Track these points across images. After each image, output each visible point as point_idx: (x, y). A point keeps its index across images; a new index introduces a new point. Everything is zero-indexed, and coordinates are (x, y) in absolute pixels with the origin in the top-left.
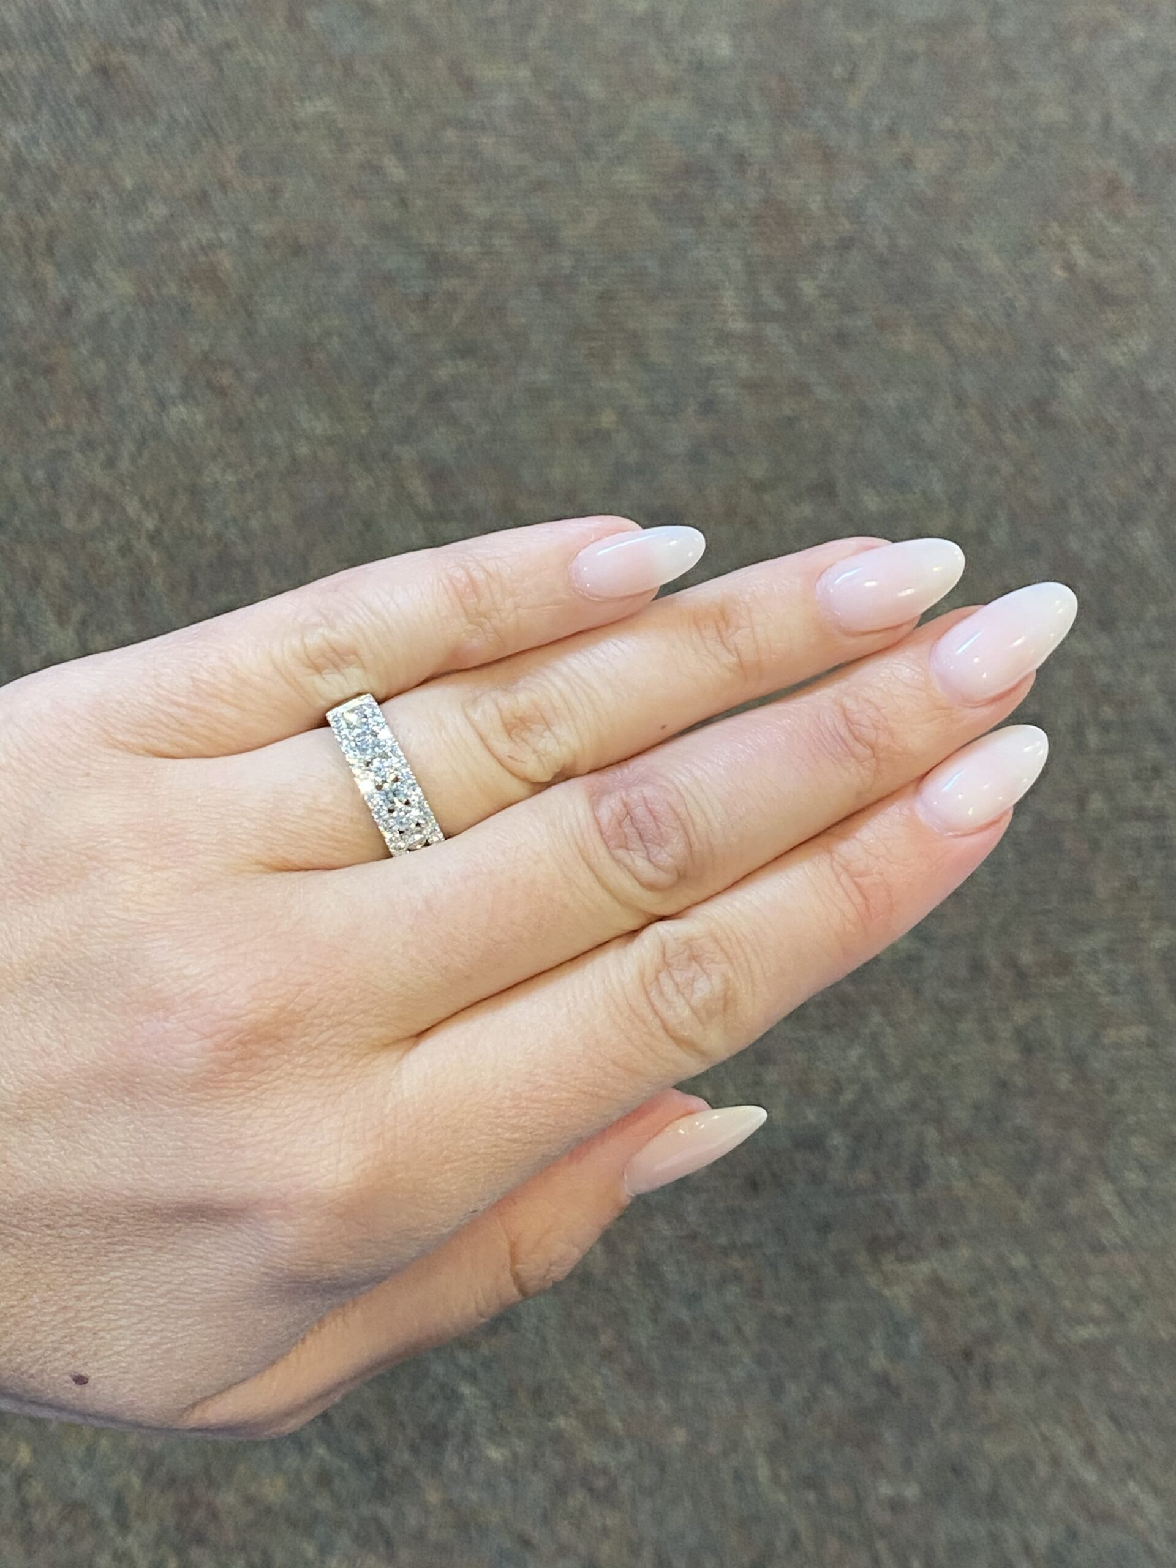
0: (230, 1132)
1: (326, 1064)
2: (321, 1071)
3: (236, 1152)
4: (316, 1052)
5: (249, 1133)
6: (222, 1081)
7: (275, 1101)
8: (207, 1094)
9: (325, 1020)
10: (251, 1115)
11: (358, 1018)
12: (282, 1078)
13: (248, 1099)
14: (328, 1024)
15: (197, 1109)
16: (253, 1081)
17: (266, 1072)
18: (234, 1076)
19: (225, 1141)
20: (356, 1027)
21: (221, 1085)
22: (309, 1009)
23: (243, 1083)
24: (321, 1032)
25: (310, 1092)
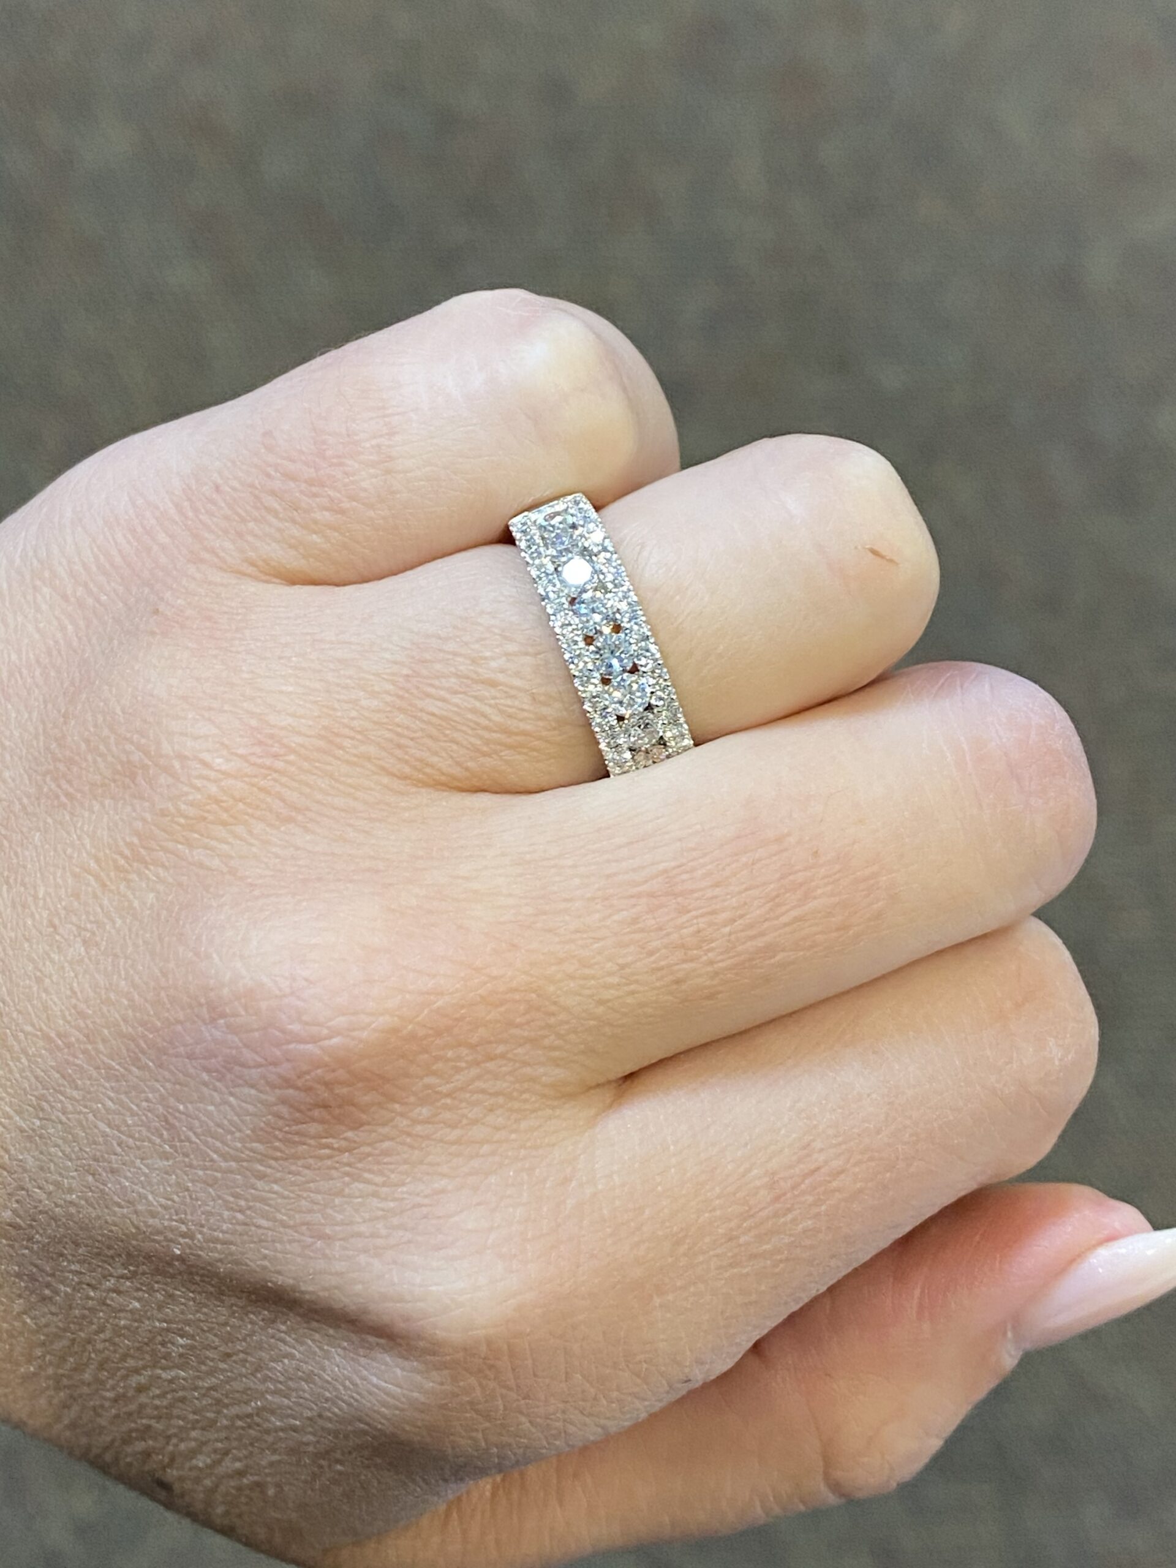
0: (310, 1211)
1: (465, 1121)
2: (455, 1134)
3: (319, 1244)
4: (449, 1101)
5: (339, 1217)
6: (297, 1133)
7: (381, 1173)
8: (276, 1149)
9: (464, 1051)
10: (343, 1190)
11: (520, 1050)
12: (392, 1139)
13: (337, 1165)
14: (470, 1058)
15: (262, 1168)
16: (345, 1139)
17: (367, 1127)
18: (314, 1128)
19: (303, 1224)
20: (517, 1065)
21: (296, 1138)
22: (438, 1033)
23: (330, 1140)
24: (458, 1070)
25: (438, 1164)
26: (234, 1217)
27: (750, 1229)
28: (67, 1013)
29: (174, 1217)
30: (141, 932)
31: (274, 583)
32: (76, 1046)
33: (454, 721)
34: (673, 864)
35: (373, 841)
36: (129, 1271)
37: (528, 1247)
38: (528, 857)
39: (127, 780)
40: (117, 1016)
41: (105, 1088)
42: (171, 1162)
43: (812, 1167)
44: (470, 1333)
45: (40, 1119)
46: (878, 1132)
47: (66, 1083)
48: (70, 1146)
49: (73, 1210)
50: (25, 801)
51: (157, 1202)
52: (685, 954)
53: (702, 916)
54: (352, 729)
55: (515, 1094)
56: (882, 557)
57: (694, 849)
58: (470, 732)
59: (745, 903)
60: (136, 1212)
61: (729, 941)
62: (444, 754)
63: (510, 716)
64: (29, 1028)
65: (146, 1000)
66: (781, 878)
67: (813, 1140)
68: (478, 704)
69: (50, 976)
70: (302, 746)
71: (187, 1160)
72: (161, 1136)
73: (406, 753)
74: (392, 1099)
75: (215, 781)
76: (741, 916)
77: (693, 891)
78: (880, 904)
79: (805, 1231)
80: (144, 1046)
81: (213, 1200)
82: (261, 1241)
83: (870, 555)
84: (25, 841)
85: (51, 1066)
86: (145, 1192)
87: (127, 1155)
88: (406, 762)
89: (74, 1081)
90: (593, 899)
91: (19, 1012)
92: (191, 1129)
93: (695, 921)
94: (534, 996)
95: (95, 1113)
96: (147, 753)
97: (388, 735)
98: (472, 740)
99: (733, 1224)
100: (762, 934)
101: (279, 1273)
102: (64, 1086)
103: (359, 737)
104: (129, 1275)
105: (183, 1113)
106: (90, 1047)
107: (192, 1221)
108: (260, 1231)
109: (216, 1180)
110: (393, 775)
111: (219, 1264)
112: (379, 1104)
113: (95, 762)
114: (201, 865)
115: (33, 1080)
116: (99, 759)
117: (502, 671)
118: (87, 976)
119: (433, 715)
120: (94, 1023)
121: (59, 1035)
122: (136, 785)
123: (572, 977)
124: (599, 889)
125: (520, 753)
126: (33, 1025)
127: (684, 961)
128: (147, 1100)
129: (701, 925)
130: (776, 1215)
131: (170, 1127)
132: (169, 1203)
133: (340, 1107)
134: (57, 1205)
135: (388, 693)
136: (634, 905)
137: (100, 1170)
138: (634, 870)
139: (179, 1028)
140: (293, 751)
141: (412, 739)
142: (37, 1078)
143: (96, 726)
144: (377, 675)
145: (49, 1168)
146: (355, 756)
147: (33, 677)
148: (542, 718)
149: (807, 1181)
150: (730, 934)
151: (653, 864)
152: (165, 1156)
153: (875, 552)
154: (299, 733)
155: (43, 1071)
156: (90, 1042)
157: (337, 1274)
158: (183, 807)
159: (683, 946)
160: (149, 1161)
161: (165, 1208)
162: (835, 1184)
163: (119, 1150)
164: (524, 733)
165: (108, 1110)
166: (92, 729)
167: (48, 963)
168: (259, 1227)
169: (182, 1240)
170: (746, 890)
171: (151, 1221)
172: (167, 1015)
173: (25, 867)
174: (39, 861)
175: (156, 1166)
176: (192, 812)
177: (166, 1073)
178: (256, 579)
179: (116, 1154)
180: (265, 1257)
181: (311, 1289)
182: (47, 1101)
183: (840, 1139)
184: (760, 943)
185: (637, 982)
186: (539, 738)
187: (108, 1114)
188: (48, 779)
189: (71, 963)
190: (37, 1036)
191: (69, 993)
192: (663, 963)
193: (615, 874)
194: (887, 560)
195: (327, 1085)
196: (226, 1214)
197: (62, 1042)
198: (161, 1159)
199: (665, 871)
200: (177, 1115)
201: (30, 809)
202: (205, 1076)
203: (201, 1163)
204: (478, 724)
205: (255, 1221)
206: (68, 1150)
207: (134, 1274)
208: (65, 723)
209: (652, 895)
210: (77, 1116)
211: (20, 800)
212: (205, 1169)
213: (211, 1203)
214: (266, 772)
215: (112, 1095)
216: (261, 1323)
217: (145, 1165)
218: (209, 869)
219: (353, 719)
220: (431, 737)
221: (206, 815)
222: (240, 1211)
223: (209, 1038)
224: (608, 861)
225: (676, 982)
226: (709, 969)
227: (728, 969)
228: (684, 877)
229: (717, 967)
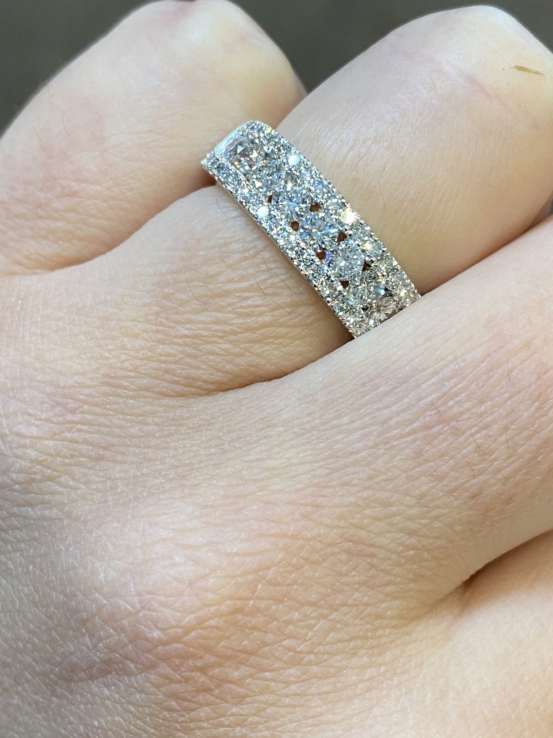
4: (312, 657)
9: (308, 610)
11: (357, 595)
14: (316, 614)
16: (232, 715)
17: (248, 699)
20: (360, 607)
25: (321, 714)
31: (39, 273)
33: (205, 336)
34: (438, 395)
53: (477, 432)
54: (126, 369)
55: (369, 634)
56: (529, 71)
57: (452, 377)
58: (220, 341)
59: (513, 410)
61: (508, 447)
62: (205, 366)
63: (248, 315)
65: (43, 642)
68: (219, 315)
70: (90, 395)
73: (174, 375)
75: (31, 447)
76: (513, 422)
77: (462, 413)
83: (518, 72)
88: (176, 383)
90: (376, 445)
93: (472, 439)
97: (155, 365)
98: (225, 346)
100: (536, 432)
103: (133, 374)
110: (170, 396)
112: (251, 676)
114: (44, 518)
117: (230, 281)
119: (186, 336)
123: (378, 519)
124: (378, 436)
125: (268, 344)
127: (474, 477)
133: (219, 686)
135: (146, 331)
136: (414, 441)
138: (404, 411)
140: (85, 402)
141: (175, 362)
144: (135, 320)
146: (135, 390)
148: (279, 307)
150: (507, 441)
151: (420, 400)
153: (520, 68)
154: (86, 387)
158: (14, 476)
159: (469, 464)
164: (264, 326)
176: (21, 477)
178: (25, 274)
185: (438, 507)
186: (280, 325)
192: (455, 484)
194: (534, 73)
199: (432, 404)
204: (224, 332)
209: (427, 427)
214: (69, 426)
218: (51, 519)
219: (124, 361)
220: (188, 356)
221: (34, 476)
223: (98, 660)
224: (380, 409)
225: (473, 497)
226: (499, 476)
227: (517, 471)
228: (451, 403)
229: (506, 472)
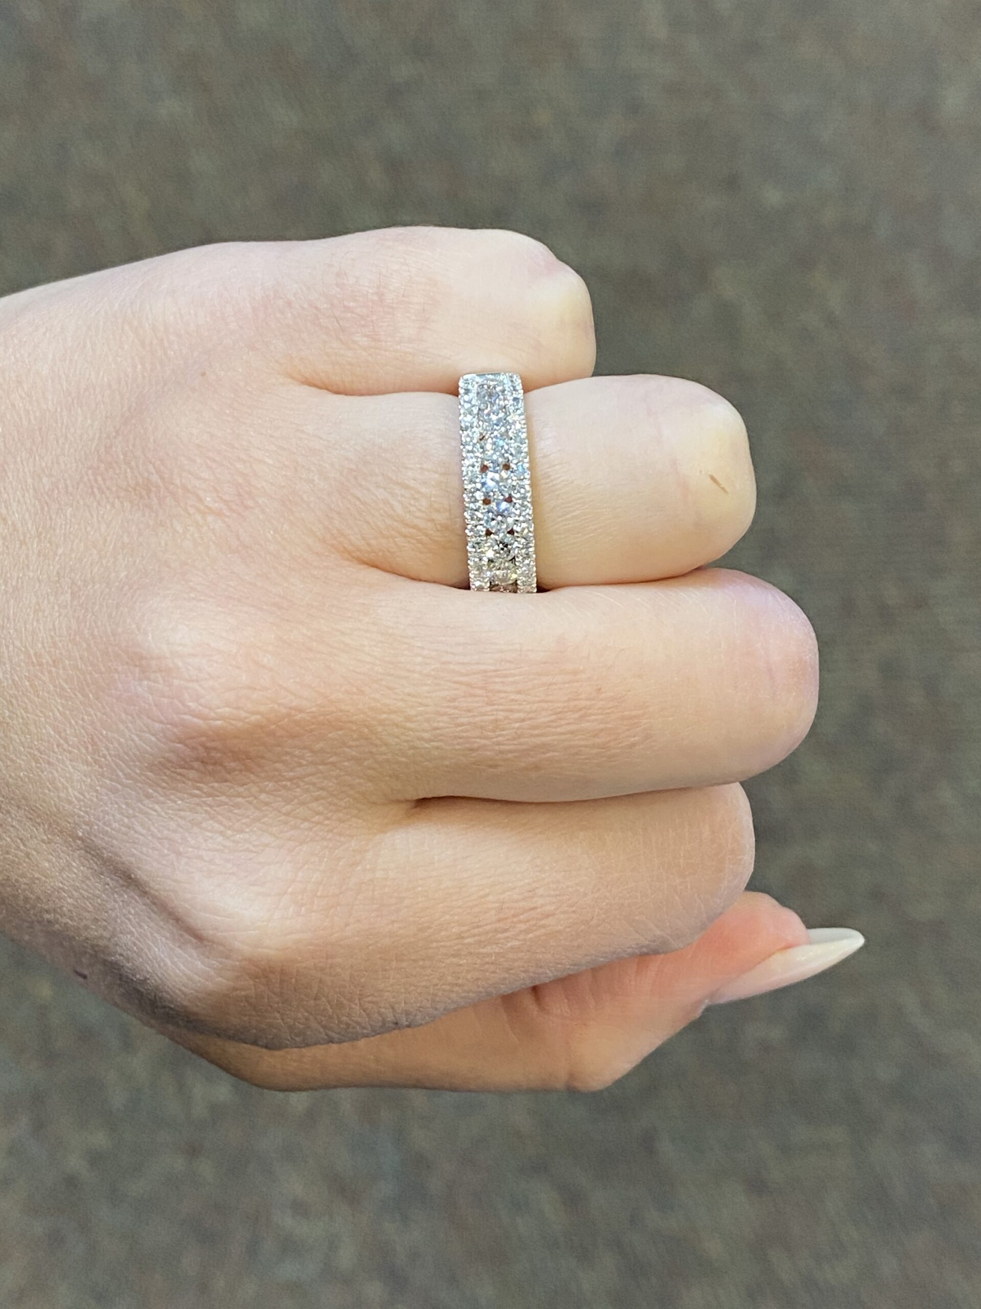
0: (174, 831)
1: (296, 801)
2: (288, 808)
3: (172, 856)
4: (289, 784)
5: (193, 842)
6: (180, 774)
7: (229, 819)
8: (164, 781)
9: (307, 753)
10: (201, 823)
11: (346, 763)
12: (244, 797)
13: (202, 804)
14: (310, 759)
15: (150, 791)
17: (228, 784)
18: (192, 774)
19: (166, 838)
20: (342, 773)
21: (179, 777)
22: (293, 737)
23: (201, 785)
24: (300, 765)
26: (123, 820)
27: (474, 936)
28: (45, 641)
29: (83, 809)
30: (107, 597)
32: (45, 666)
34: (492, 668)
35: (286, 585)
36: (48, 838)
37: (316, 901)
38: (390, 631)
39: (144, 493)
40: (77, 654)
41: (57, 702)
42: (90, 768)
43: (532, 906)
44: (259, 950)
45: (10, 711)
46: (585, 895)
47: (32, 691)
48: (25, 737)
49: (20, 783)
50: (69, 482)
51: (74, 794)
52: (482, 733)
53: (503, 710)
55: (336, 793)
56: (717, 485)
57: (510, 662)
59: (535, 711)
60: (59, 797)
61: (516, 733)
64: (18, 643)
66: (569, 700)
67: (537, 888)
69: (44, 611)
71: (100, 770)
72: (87, 748)
74: (250, 770)
76: (530, 719)
77: (500, 691)
78: (636, 738)
79: (512, 948)
80: (90, 681)
81: (112, 804)
82: (134, 843)
83: (709, 481)
84: (60, 511)
85: (25, 676)
86: (67, 785)
87: (61, 755)
89: (37, 691)
90: (428, 675)
91: (16, 630)
92: (108, 750)
93: (495, 713)
94: (366, 730)
95: (46, 717)
96: (162, 478)
99: (463, 929)
101: (139, 868)
102: (30, 692)
104: (47, 840)
105: (104, 737)
106: (53, 669)
107: (94, 815)
108: (136, 835)
109: (118, 790)
111: (104, 851)
112: (241, 771)
113: (126, 472)
115: (10, 682)
116: (128, 470)
118: (66, 619)
120: (61, 654)
121: (35, 654)
122: (149, 498)
123: (397, 726)
124: (433, 670)
125: (409, 542)
126: (21, 642)
127: (480, 738)
128: (83, 720)
129: (499, 717)
130: (496, 931)
131: (94, 744)
132: (82, 797)
134: (11, 776)
136: (456, 689)
137: (41, 760)
138: (463, 664)
139: (116, 676)
142: (13, 680)
143: (134, 445)
145: (9, 748)
147: (103, 396)
148: (432, 520)
149: (525, 914)
150: (518, 729)
151: (478, 664)
152: (87, 763)
153: (713, 478)
155: (19, 678)
156: (55, 666)
157: (176, 881)
159: (482, 727)
160: (74, 763)
161: (79, 800)
162: (543, 922)
163: (56, 749)
165: (56, 719)
166: (131, 447)
167: (46, 602)
168: (136, 832)
169: (84, 827)
170: (540, 702)
171: (67, 807)
172: (110, 664)
173: (54, 530)
174: (65, 529)
175: (79, 769)
177: (100, 705)
179: (54, 752)
180: (133, 855)
181: (157, 887)
182: (17, 700)
183: (558, 893)
184: (538, 741)
185: (442, 741)
187: (55, 721)
188: (90, 472)
189: (59, 606)
190: (22, 650)
191: (51, 627)
192: (465, 734)
193: (450, 663)
194: (720, 488)
195: (207, 749)
196: (118, 816)
197: (37, 660)
198: (83, 763)
199: (485, 671)
200: (101, 737)
201: (70, 489)
202: (123, 716)
203: (110, 776)
205: (134, 826)
206: (23, 739)
207: (50, 842)
208: (115, 437)
209: (470, 685)
210: (34, 717)
211: (65, 480)
212: (111, 780)
213: (110, 806)
215: (61, 709)
216: (121, 903)
217: (71, 765)
222: (127, 817)
224: (447, 652)
225: (471, 750)
226: (497, 748)
227: (510, 752)
228: (497, 680)
229: (503, 748)
